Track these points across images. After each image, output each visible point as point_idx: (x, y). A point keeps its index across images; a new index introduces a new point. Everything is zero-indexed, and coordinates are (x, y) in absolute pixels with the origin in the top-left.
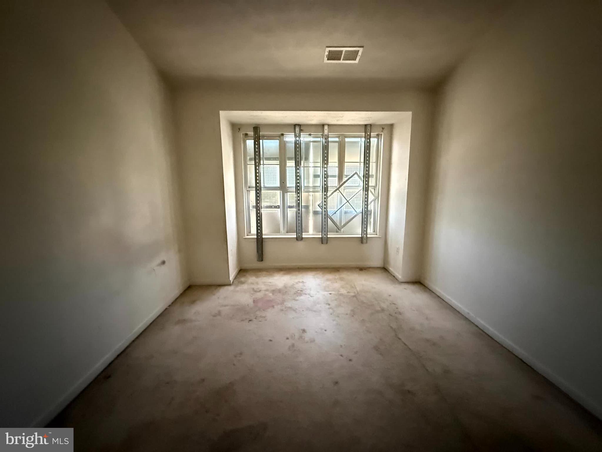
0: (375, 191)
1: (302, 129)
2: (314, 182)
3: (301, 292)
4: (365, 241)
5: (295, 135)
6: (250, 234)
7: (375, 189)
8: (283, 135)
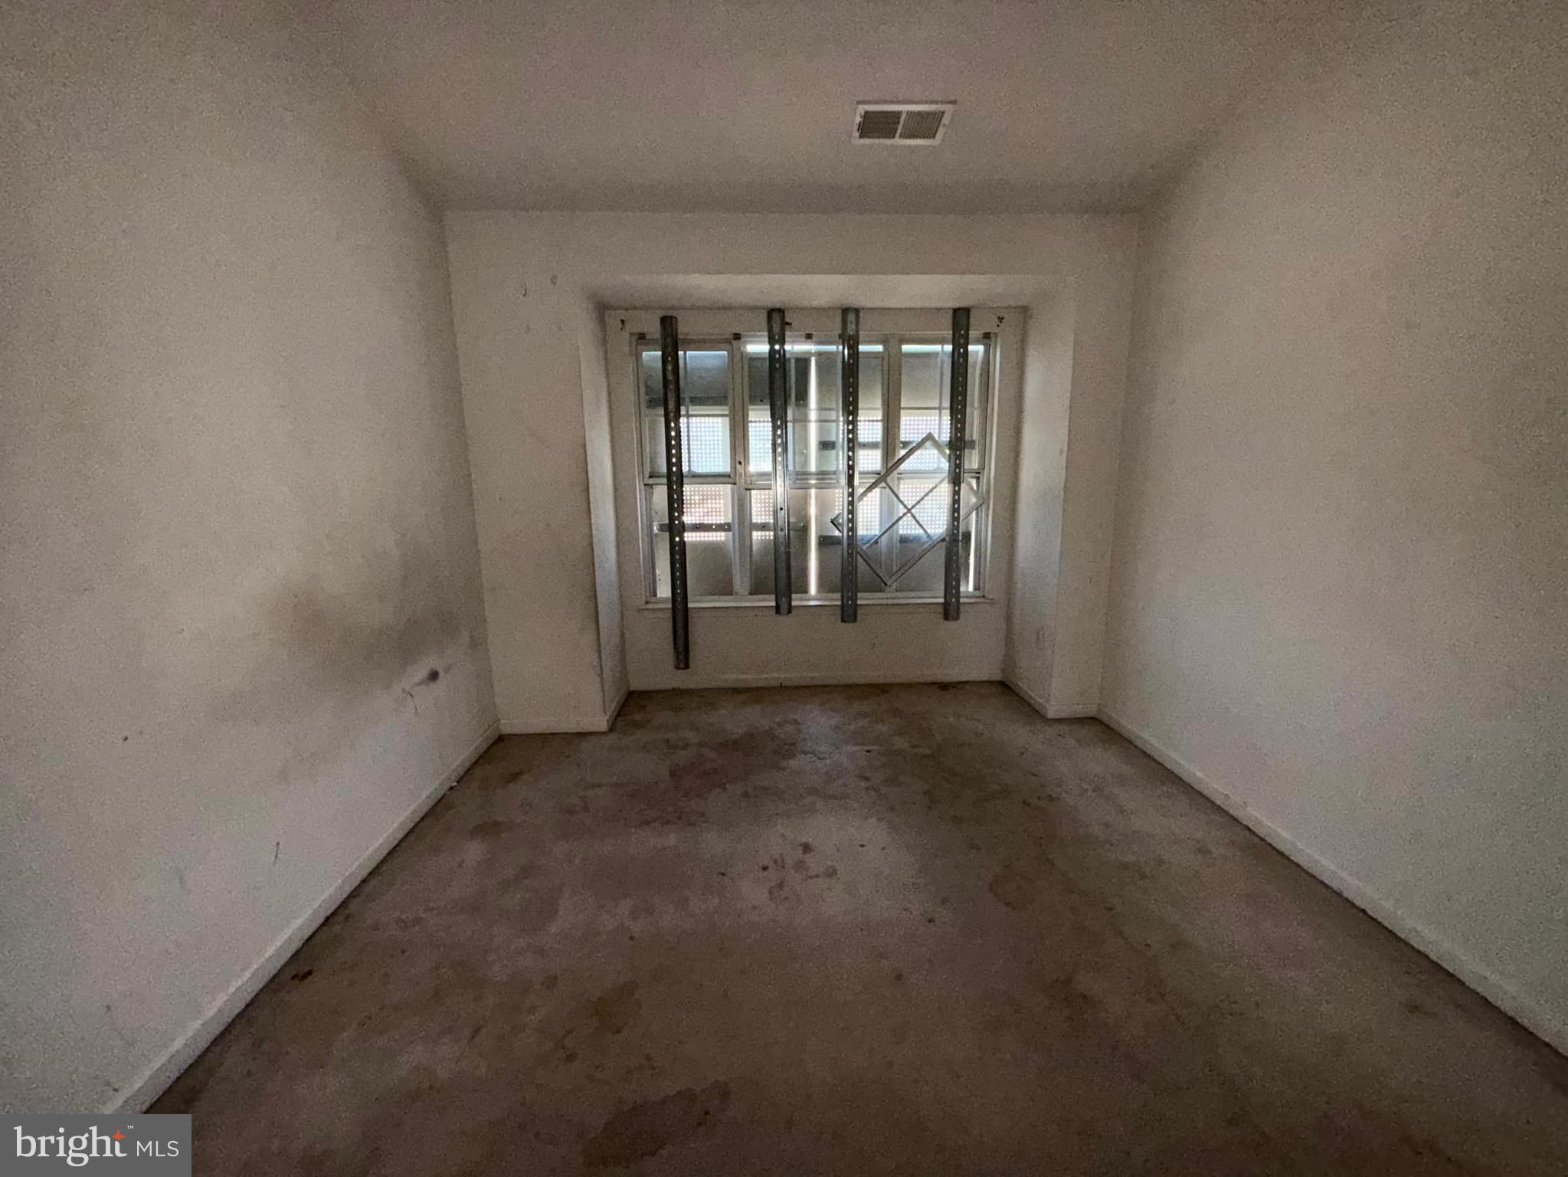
0: (978, 483)
1: (787, 320)
2: (820, 459)
3: (792, 747)
4: (953, 613)
5: (769, 338)
6: (653, 599)
7: (978, 478)
8: (737, 337)
